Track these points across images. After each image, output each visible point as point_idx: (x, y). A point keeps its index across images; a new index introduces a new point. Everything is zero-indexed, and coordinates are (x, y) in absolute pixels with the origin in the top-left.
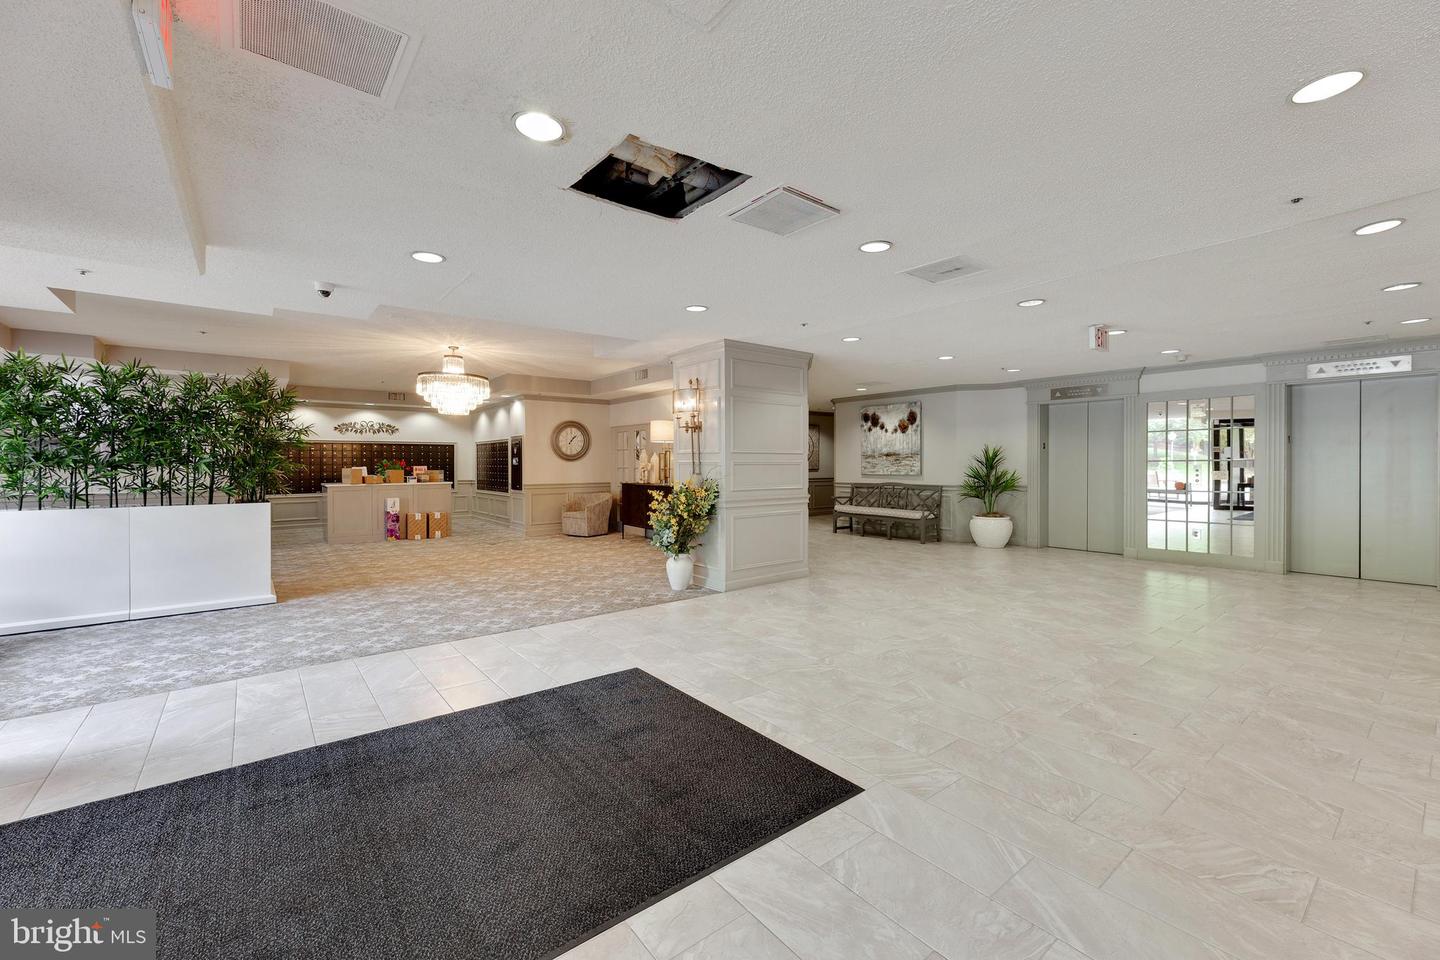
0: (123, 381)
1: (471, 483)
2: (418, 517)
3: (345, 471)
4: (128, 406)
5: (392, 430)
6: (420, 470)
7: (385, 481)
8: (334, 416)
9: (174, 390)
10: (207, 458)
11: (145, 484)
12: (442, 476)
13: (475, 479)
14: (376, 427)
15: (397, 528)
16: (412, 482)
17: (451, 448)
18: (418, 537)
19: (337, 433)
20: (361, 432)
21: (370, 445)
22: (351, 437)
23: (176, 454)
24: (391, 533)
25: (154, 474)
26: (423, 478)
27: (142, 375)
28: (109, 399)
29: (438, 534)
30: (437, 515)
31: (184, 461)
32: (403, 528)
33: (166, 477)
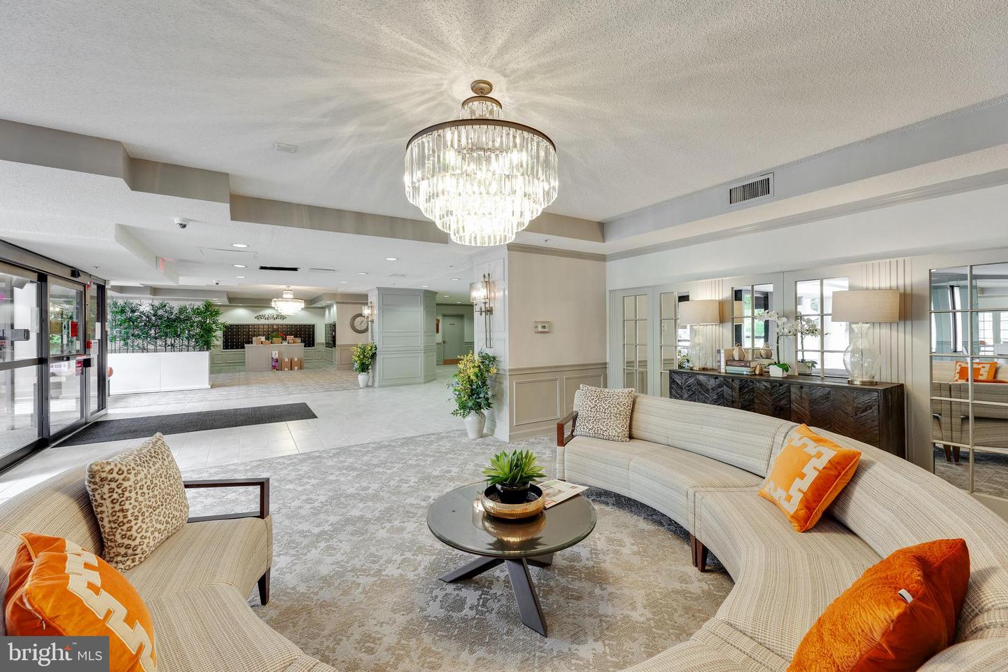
0: (159, 309)
1: (322, 344)
2: (286, 360)
3: (254, 339)
4: (161, 317)
6: (290, 338)
7: (272, 343)
8: (255, 311)
9: (176, 311)
10: (186, 335)
11: (166, 344)
12: (300, 341)
13: (324, 342)
14: (275, 316)
15: (277, 365)
16: (285, 343)
17: (313, 326)
18: (286, 369)
19: (256, 320)
21: (273, 325)
22: (262, 321)
23: (176, 332)
24: (274, 367)
25: (169, 341)
26: (290, 341)
27: (165, 306)
28: (154, 315)
29: (296, 368)
30: (296, 359)
31: (179, 336)
32: (280, 366)
33: (173, 342)
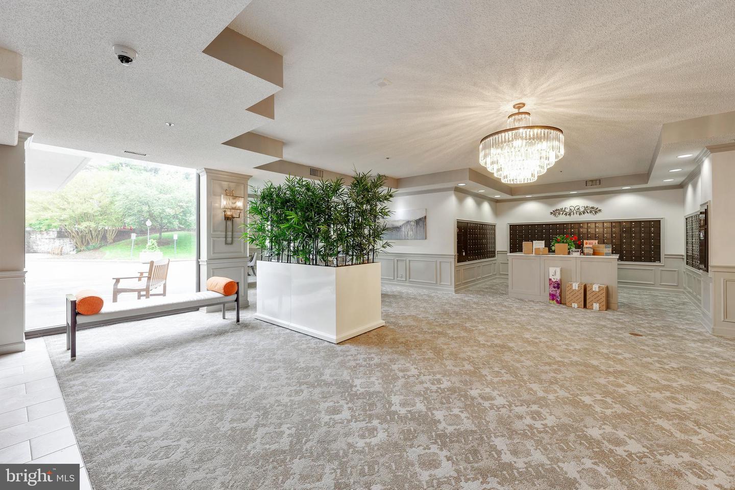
1: (678, 257)
2: (575, 287)
5: (596, 211)
6: (590, 245)
7: (553, 252)
8: (551, 205)
12: (610, 250)
13: (683, 252)
14: (582, 210)
15: (558, 294)
17: (657, 223)
18: (575, 305)
19: (552, 216)
20: (570, 214)
24: (553, 297)
26: (588, 251)
29: (596, 306)
30: (595, 288)
32: (563, 295)
